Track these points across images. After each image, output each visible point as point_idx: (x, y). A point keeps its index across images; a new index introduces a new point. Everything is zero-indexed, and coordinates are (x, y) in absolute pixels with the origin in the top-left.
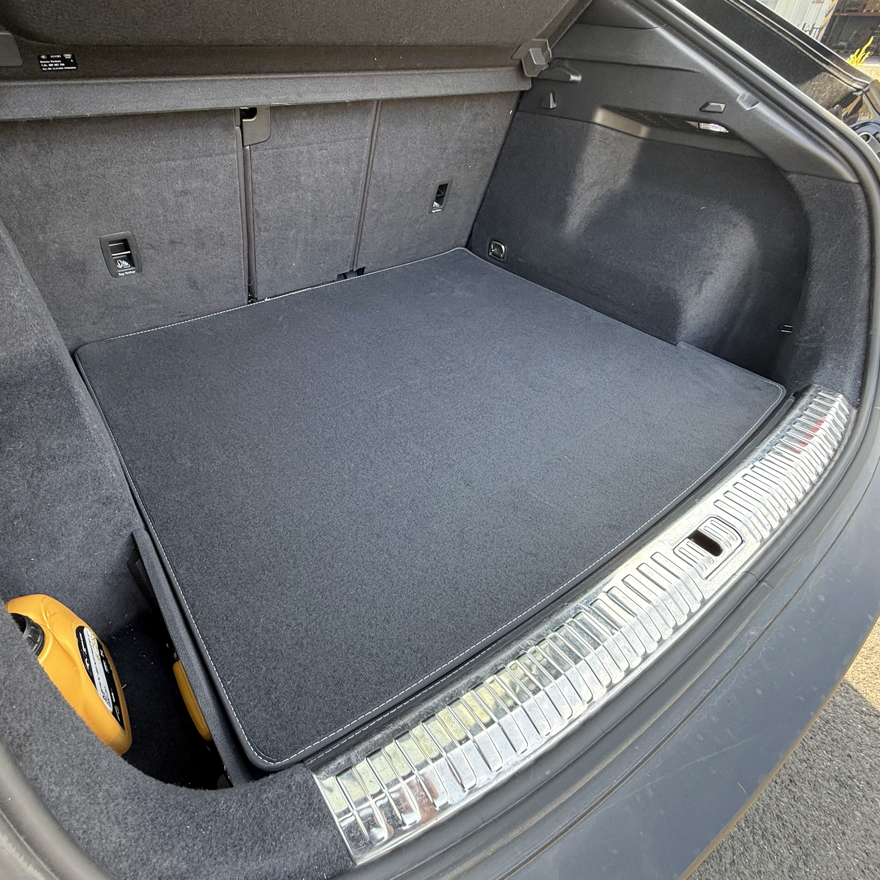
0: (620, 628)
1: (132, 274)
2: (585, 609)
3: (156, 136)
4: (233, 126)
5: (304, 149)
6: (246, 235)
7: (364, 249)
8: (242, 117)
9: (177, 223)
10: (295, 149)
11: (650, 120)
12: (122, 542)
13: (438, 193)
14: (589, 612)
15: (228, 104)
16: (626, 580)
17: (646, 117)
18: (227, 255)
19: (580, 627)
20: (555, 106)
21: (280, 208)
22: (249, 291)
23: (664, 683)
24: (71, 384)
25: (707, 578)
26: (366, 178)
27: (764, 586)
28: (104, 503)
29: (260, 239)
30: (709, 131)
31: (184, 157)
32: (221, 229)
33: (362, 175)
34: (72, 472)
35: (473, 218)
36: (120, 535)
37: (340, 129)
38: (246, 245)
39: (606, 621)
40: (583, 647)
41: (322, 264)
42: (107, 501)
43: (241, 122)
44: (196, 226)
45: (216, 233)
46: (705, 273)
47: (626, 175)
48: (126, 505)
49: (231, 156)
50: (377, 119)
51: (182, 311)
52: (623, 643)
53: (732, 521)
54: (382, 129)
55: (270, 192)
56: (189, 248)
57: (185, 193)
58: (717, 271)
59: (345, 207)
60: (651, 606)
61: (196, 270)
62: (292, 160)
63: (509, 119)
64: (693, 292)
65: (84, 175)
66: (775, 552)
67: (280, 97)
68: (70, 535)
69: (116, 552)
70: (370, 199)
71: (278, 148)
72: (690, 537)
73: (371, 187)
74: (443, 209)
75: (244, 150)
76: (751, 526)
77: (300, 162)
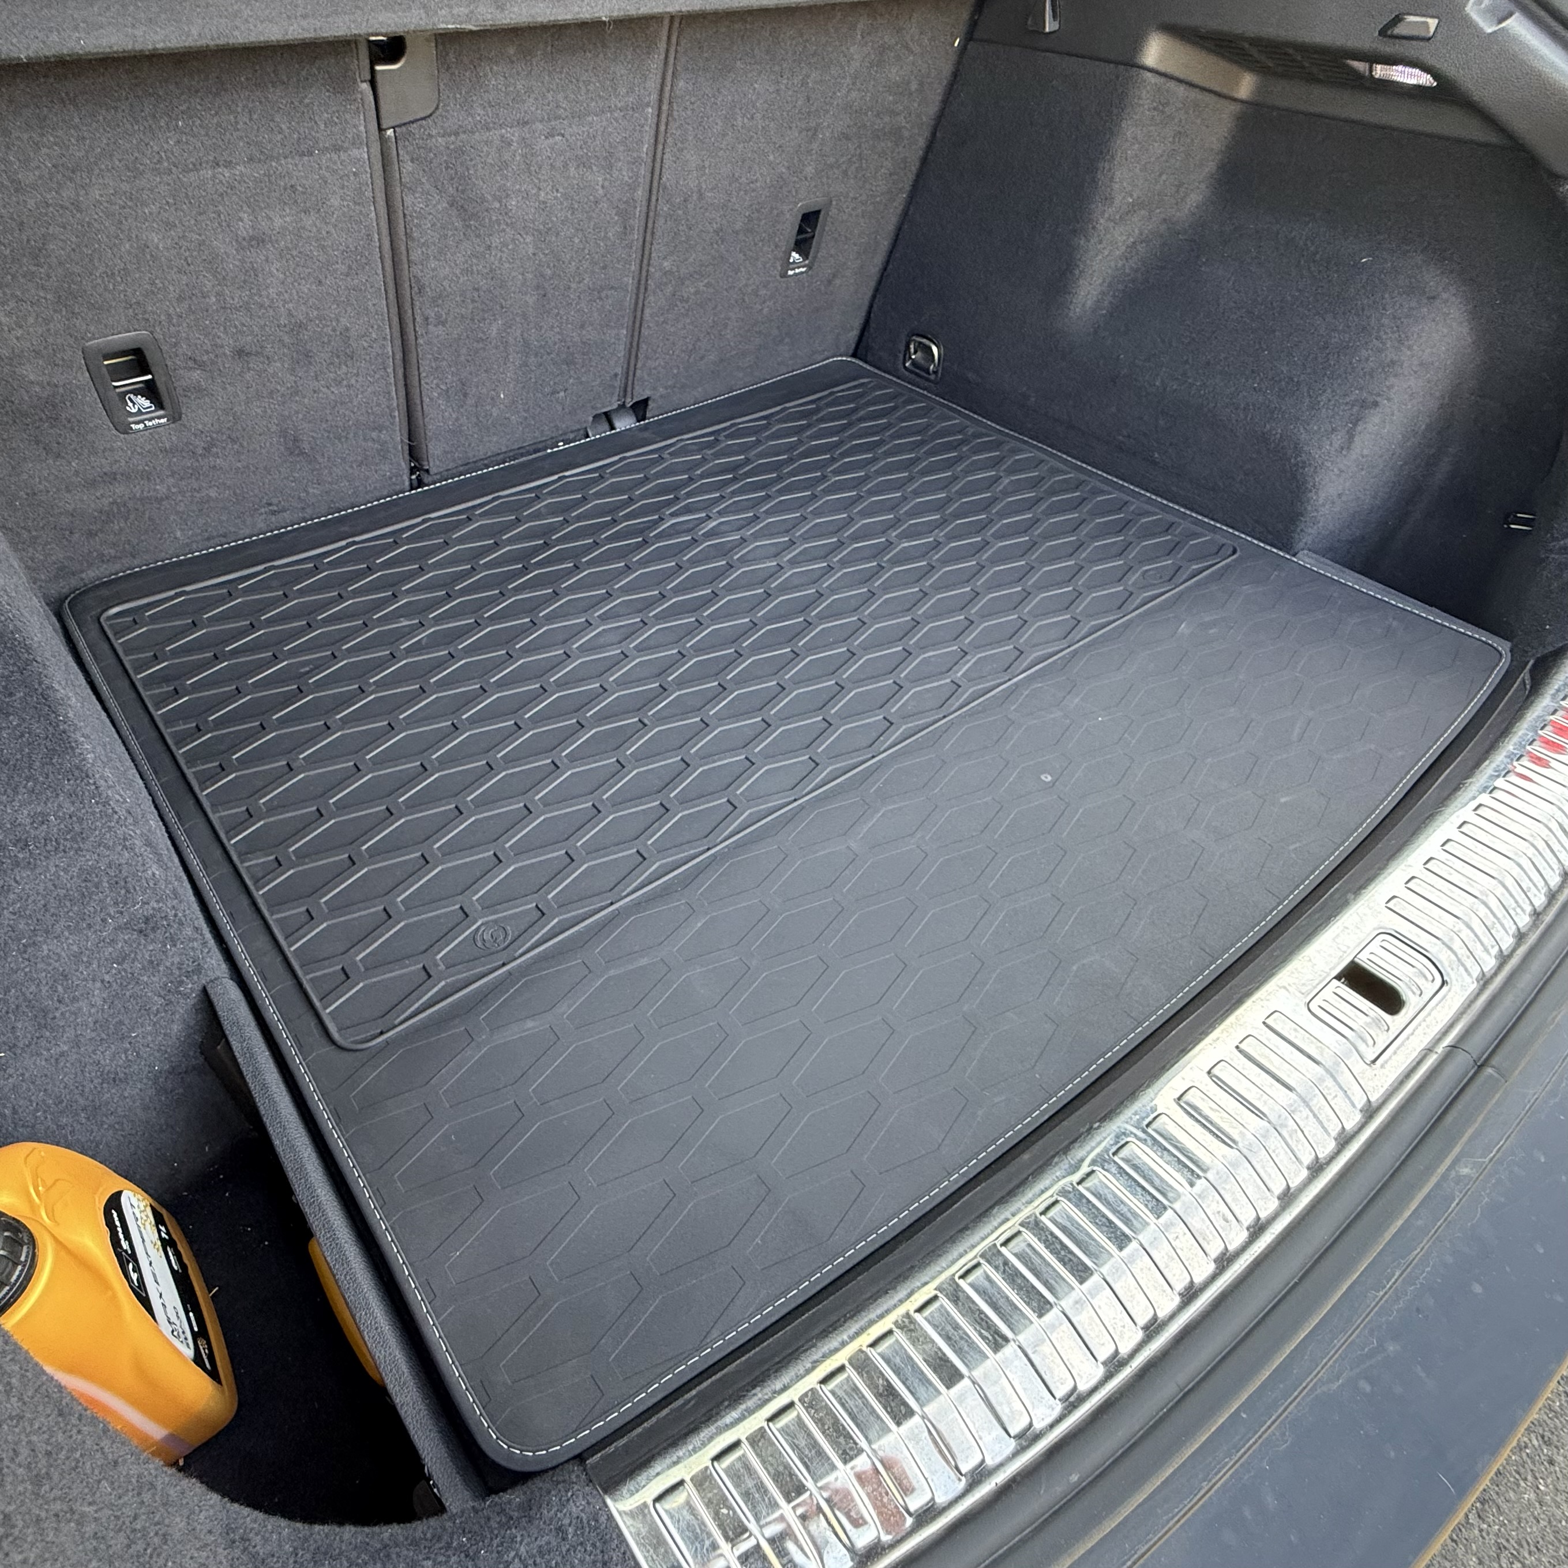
0: (1204, 1171)
1: (159, 426)
2: (1136, 1136)
3: (184, 108)
4: (355, 82)
5: (514, 134)
6: (397, 334)
7: (647, 358)
8: (374, 61)
9: (248, 310)
10: (495, 135)
11: (1263, 58)
12: (185, 1007)
13: (801, 231)
14: (1144, 1141)
15: (340, 27)
16: (1215, 1071)
17: (1254, 52)
18: (360, 379)
19: (1127, 1174)
20: (1056, 26)
21: (467, 271)
22: (411, 454)
23: (1296, 1284)
24: (47, 682)
25: (1374, 1062)
26: (649, 200)
27: (1491, 1076)
28: (141, 932)
29: (429, 343)
30: (1393, 82)
31: (251, 159)
32: (344, 321)
33: (640, 194)
34: (65, 870)
35: (873, 284)
36: (180, 993)
37: (591, 87)
38: (399, 356)
39: (1179, 1161)
40: (1135, 1215)
41: (562, 394)
42: (146, 927)
43: (373, 72)
44: (290, 314)
45: (334, 330)
46: (1364, 405)
47: (1203, 186)
48: (188, 931)
49: (355, 153)
50: (671, 60)
51: (275, 501)
52: (1214, 1205)
53: (1423, 940)
54: (681, 84)
55: (446, 236)
56: (278, 364)
57: (258, 240)
58: (1389, 399)
59: (605, 267)
60: (1265, 1124)
61: (297, 412)
62: (490, 161)
63: (953, 58)
64: (1337, 444)
65: (31, 203)
66: (1509, 1003)
67: (455, 11)
68: (75, 999)
69: (175, 1027)
70: (658, 249)
71: (457, 134)
72: (1338, 977)
73: (661, 221)
74: (810, 267)
75: (383, 140)
76: (1462, 952)
77: (506, 165)
